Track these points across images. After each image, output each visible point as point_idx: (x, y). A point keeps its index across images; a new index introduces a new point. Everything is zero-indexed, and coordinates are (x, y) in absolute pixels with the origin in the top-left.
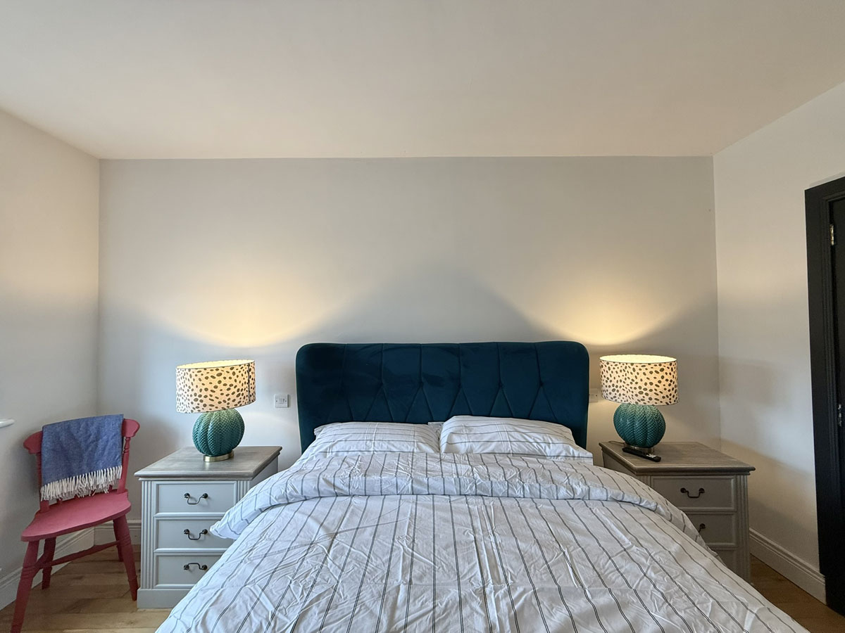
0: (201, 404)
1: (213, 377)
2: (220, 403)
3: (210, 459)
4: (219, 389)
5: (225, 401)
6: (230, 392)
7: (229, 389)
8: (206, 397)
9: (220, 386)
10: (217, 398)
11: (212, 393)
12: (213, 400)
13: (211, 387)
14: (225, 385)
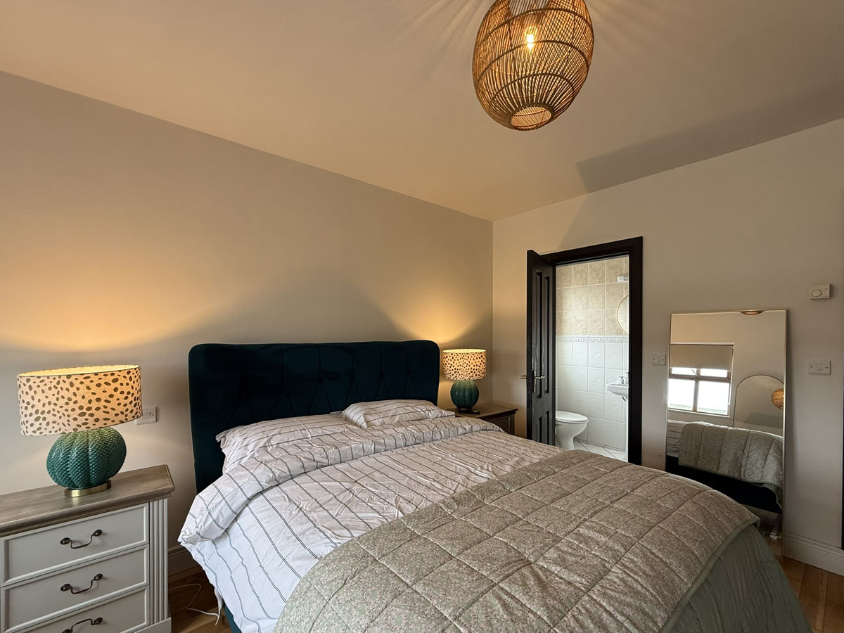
0: (91, 420)
1: (107, 384)
2: (117, 415)
3: (80, 493)
4: (115, 398)
5: (122, 413)
6: (128, 401)
7: (126, 398)
8: (98, 409)
9: (117, 395)
10: (113, 409)
11: (106, 404)
12: (108, 413)
13: (104, 397)
14: (122, 393)
